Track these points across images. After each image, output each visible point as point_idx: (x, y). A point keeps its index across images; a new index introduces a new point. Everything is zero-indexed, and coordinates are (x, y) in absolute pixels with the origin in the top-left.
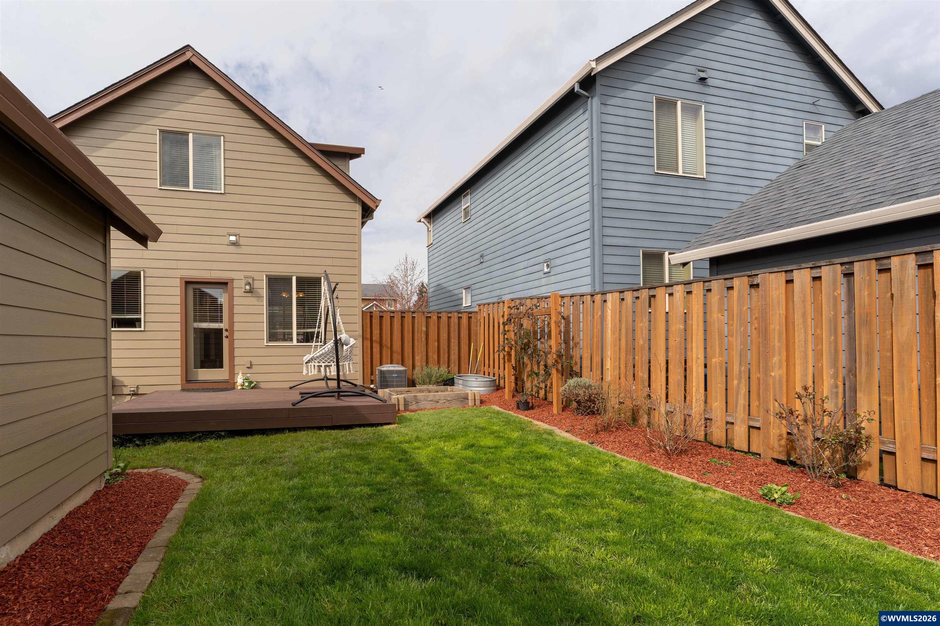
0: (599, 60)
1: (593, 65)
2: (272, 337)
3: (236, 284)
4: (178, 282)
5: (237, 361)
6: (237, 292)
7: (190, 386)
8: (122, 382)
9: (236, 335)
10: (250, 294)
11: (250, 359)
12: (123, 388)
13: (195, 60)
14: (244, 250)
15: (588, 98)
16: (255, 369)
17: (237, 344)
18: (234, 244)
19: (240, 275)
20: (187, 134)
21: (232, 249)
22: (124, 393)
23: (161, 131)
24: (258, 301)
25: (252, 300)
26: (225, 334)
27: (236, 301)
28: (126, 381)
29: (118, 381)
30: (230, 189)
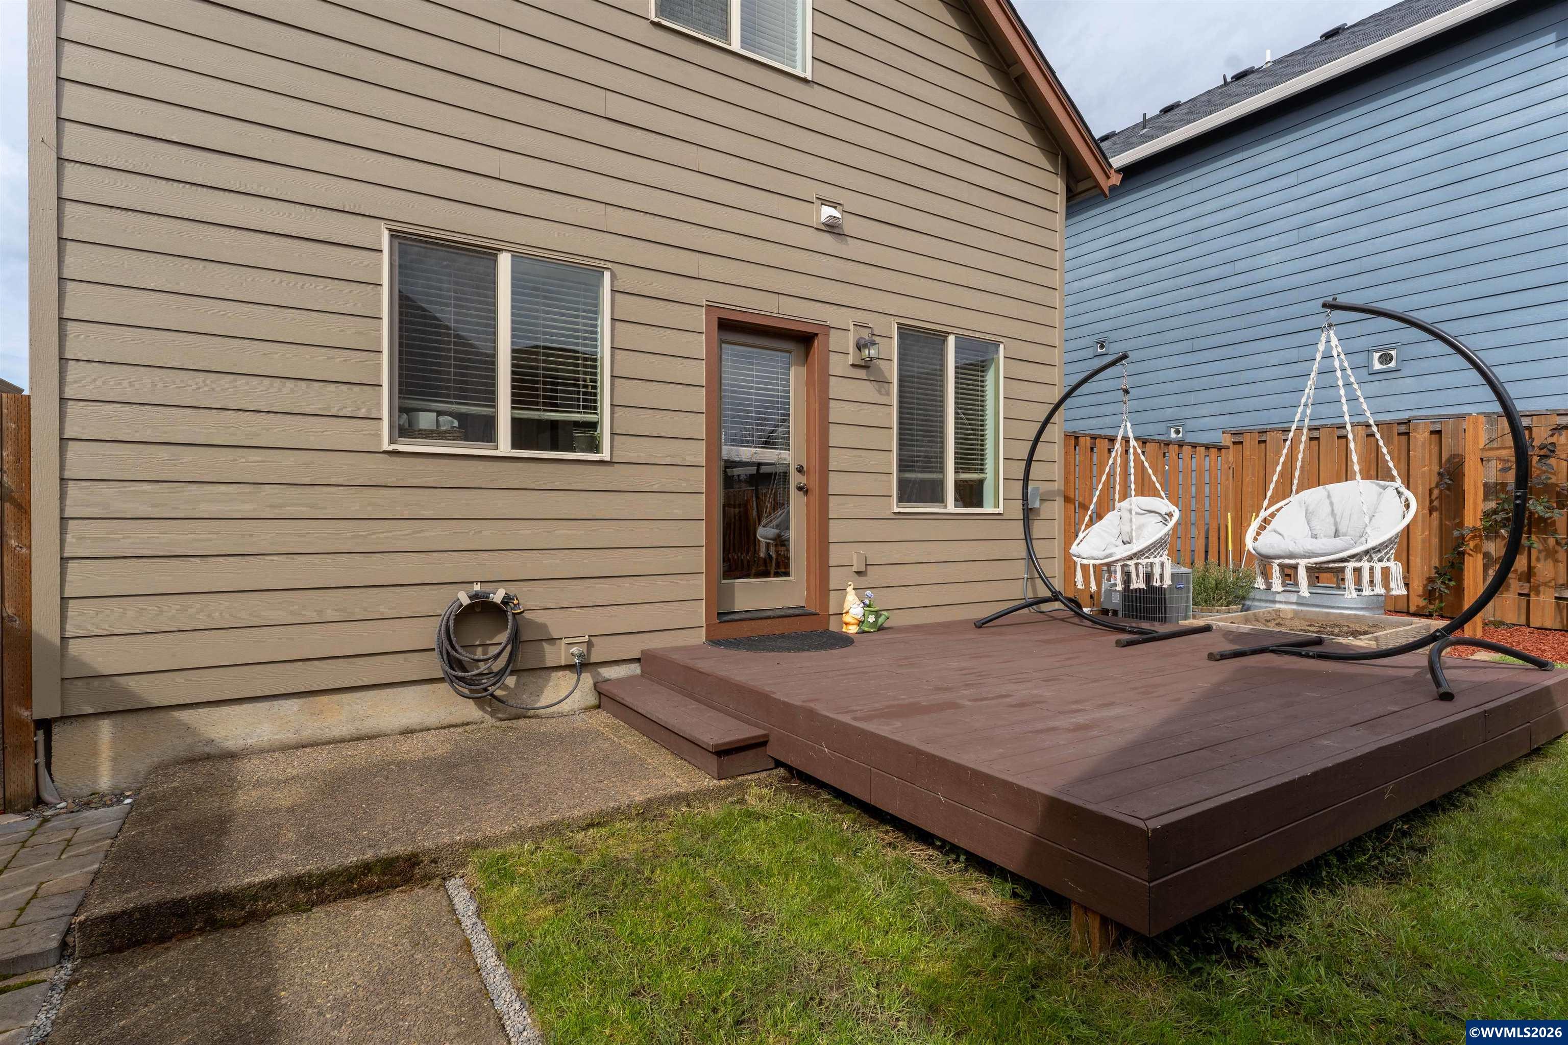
2: (908, 493)
3: (835, 340)
4: (700, 319)
5: (836, 555)
6: (838, 365)
7: (729, 631)
8: (544, 627)
9: (836, 483)
10: (862, 373)
11: (863, 549)
12: (546, 645)
14: (851, 249)
16: (875, 576)
17: (836, 507)
18: (832, 228)
19: (846, 319)
21: (827, 242)
22: (548, 666)
24: (879, 392)
25: (867, 391)
26: (795, 479)
27: (836, 388)
28: (555, 624)
29: (531, 623)
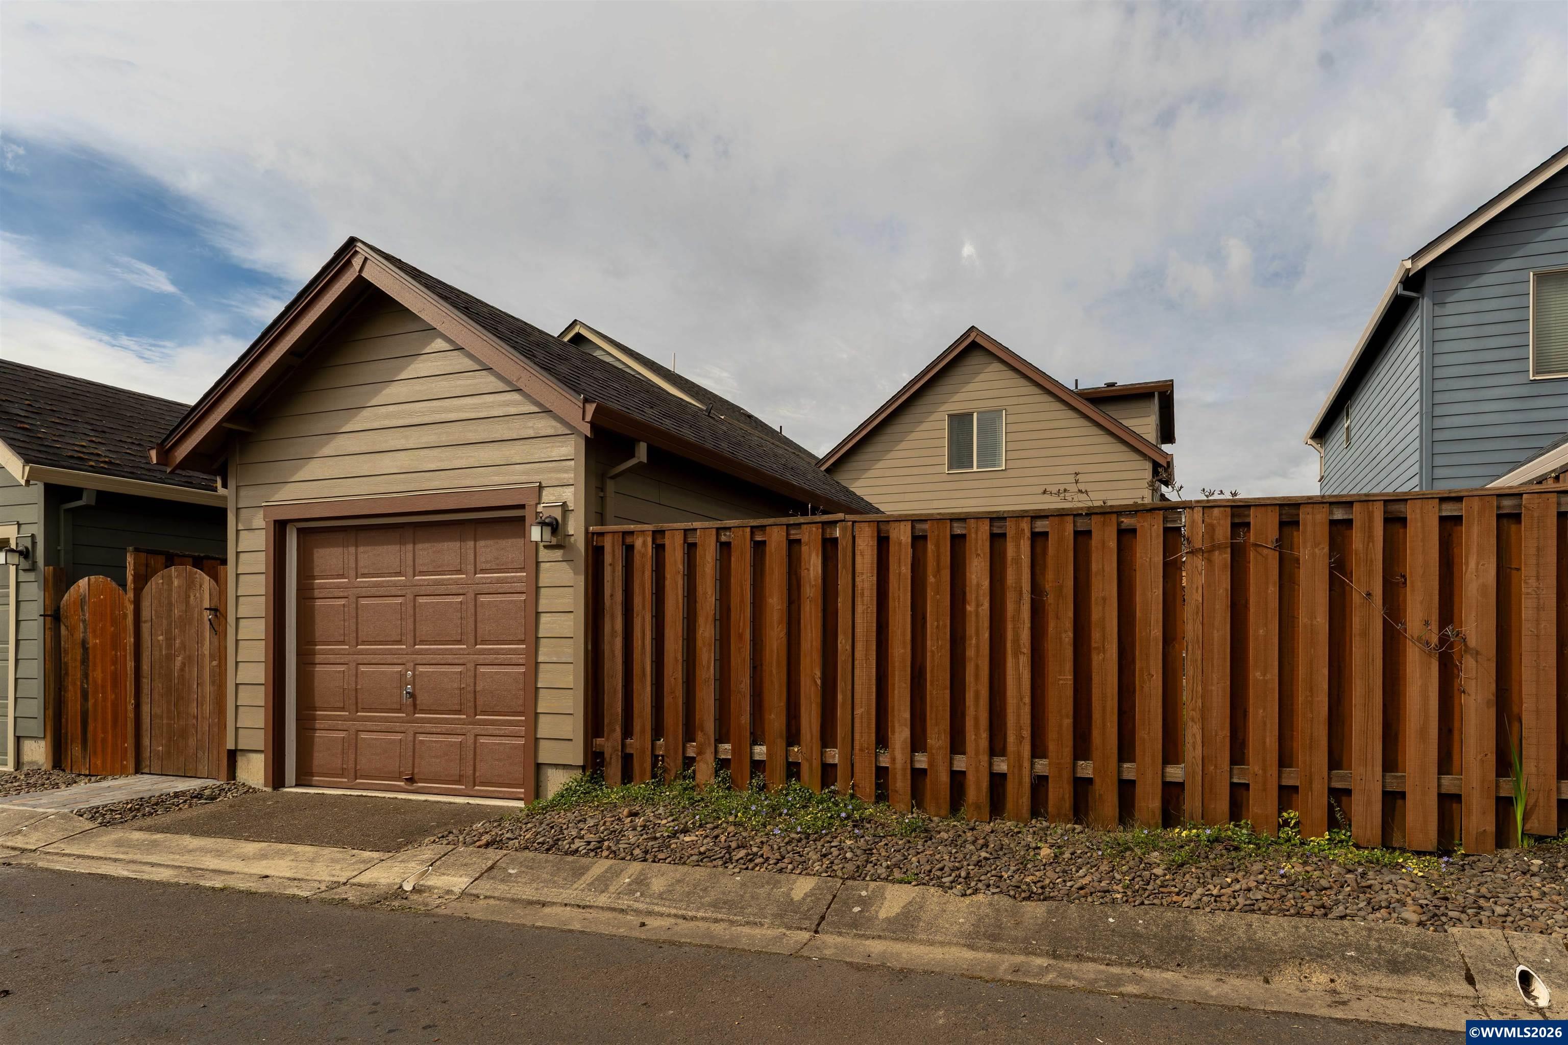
0: (1415, 257)
1: (1408, 264)
13: (979, 340)
15: (1419, 298)
20: (971, 414)
23: (949, 415)
30: (1011, 464)
